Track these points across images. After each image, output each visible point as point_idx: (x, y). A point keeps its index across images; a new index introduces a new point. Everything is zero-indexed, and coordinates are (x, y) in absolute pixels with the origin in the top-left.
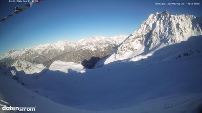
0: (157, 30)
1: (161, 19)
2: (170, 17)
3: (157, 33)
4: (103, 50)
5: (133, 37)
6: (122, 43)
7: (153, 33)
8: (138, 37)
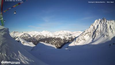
0: (99, 29)
1: (102, 23)
2: (106, 22)
3: (98, 31)
4: (68, 39)
5: (86, 33)
6: (79, 36)
7: (97, 31)
8: (88, 33)
